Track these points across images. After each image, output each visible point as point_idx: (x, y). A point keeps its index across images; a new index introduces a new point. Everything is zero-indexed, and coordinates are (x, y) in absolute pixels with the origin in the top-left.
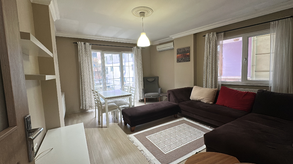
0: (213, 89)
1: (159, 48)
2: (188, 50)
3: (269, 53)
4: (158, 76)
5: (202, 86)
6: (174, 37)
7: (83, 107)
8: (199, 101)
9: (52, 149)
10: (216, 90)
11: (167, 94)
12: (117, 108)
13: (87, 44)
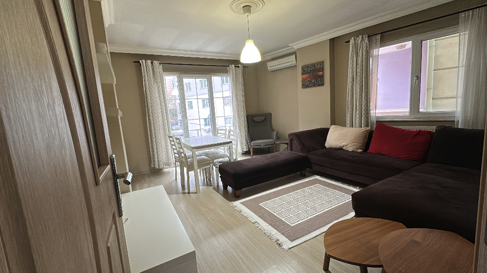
0: (364, 129)
1: (272, 66)
2: (320, 66)
3: (457, 67)
4: (271, 112)
5: (344, 125)
6: (296, 46)
7: (154, 164)
8: (341, 149)
9: (126, 220)
10: (368, 130)
11: (288, 140)
12: (211, 163)
13: (156, 63)
